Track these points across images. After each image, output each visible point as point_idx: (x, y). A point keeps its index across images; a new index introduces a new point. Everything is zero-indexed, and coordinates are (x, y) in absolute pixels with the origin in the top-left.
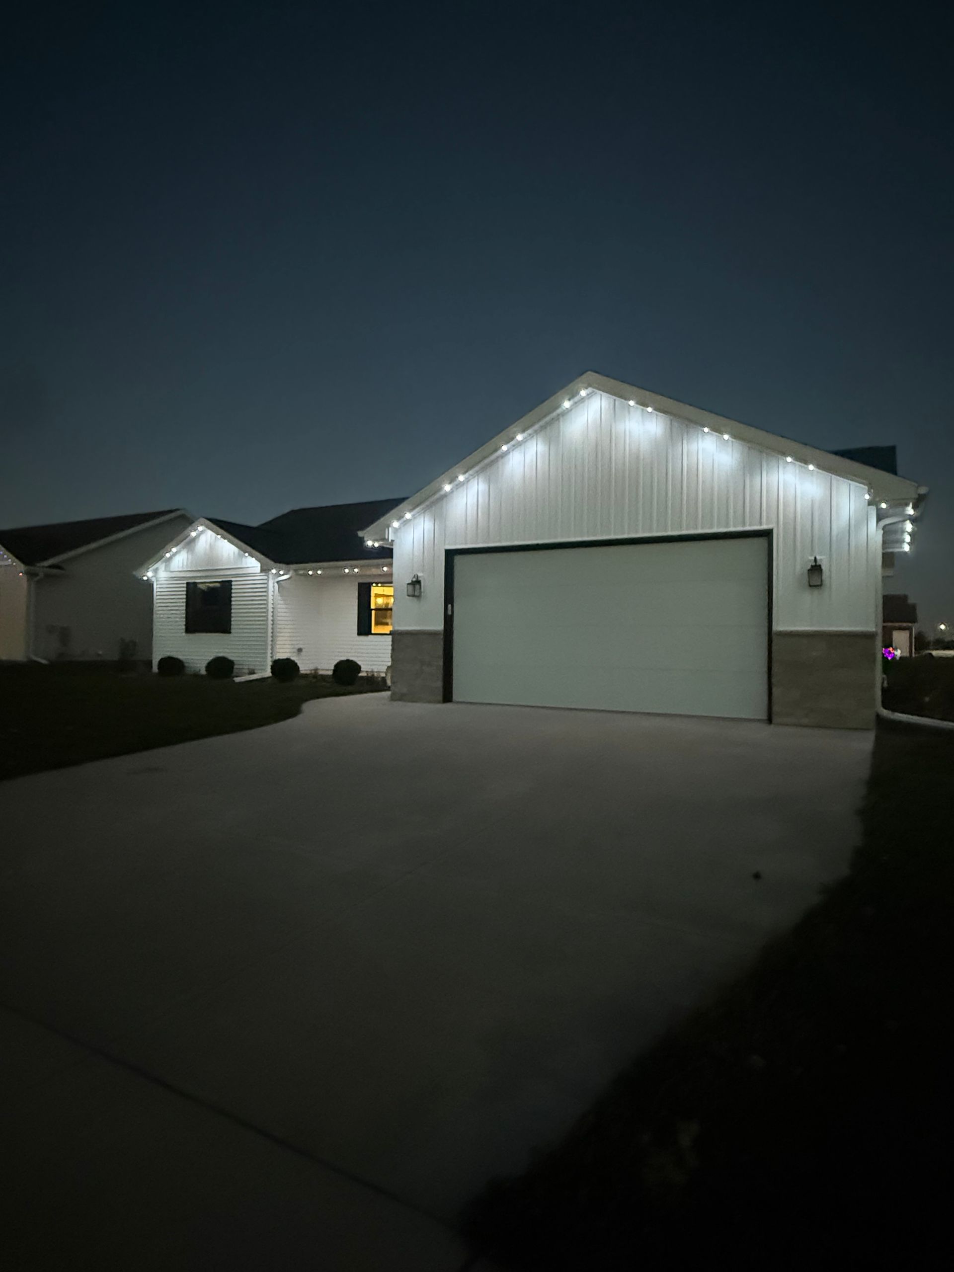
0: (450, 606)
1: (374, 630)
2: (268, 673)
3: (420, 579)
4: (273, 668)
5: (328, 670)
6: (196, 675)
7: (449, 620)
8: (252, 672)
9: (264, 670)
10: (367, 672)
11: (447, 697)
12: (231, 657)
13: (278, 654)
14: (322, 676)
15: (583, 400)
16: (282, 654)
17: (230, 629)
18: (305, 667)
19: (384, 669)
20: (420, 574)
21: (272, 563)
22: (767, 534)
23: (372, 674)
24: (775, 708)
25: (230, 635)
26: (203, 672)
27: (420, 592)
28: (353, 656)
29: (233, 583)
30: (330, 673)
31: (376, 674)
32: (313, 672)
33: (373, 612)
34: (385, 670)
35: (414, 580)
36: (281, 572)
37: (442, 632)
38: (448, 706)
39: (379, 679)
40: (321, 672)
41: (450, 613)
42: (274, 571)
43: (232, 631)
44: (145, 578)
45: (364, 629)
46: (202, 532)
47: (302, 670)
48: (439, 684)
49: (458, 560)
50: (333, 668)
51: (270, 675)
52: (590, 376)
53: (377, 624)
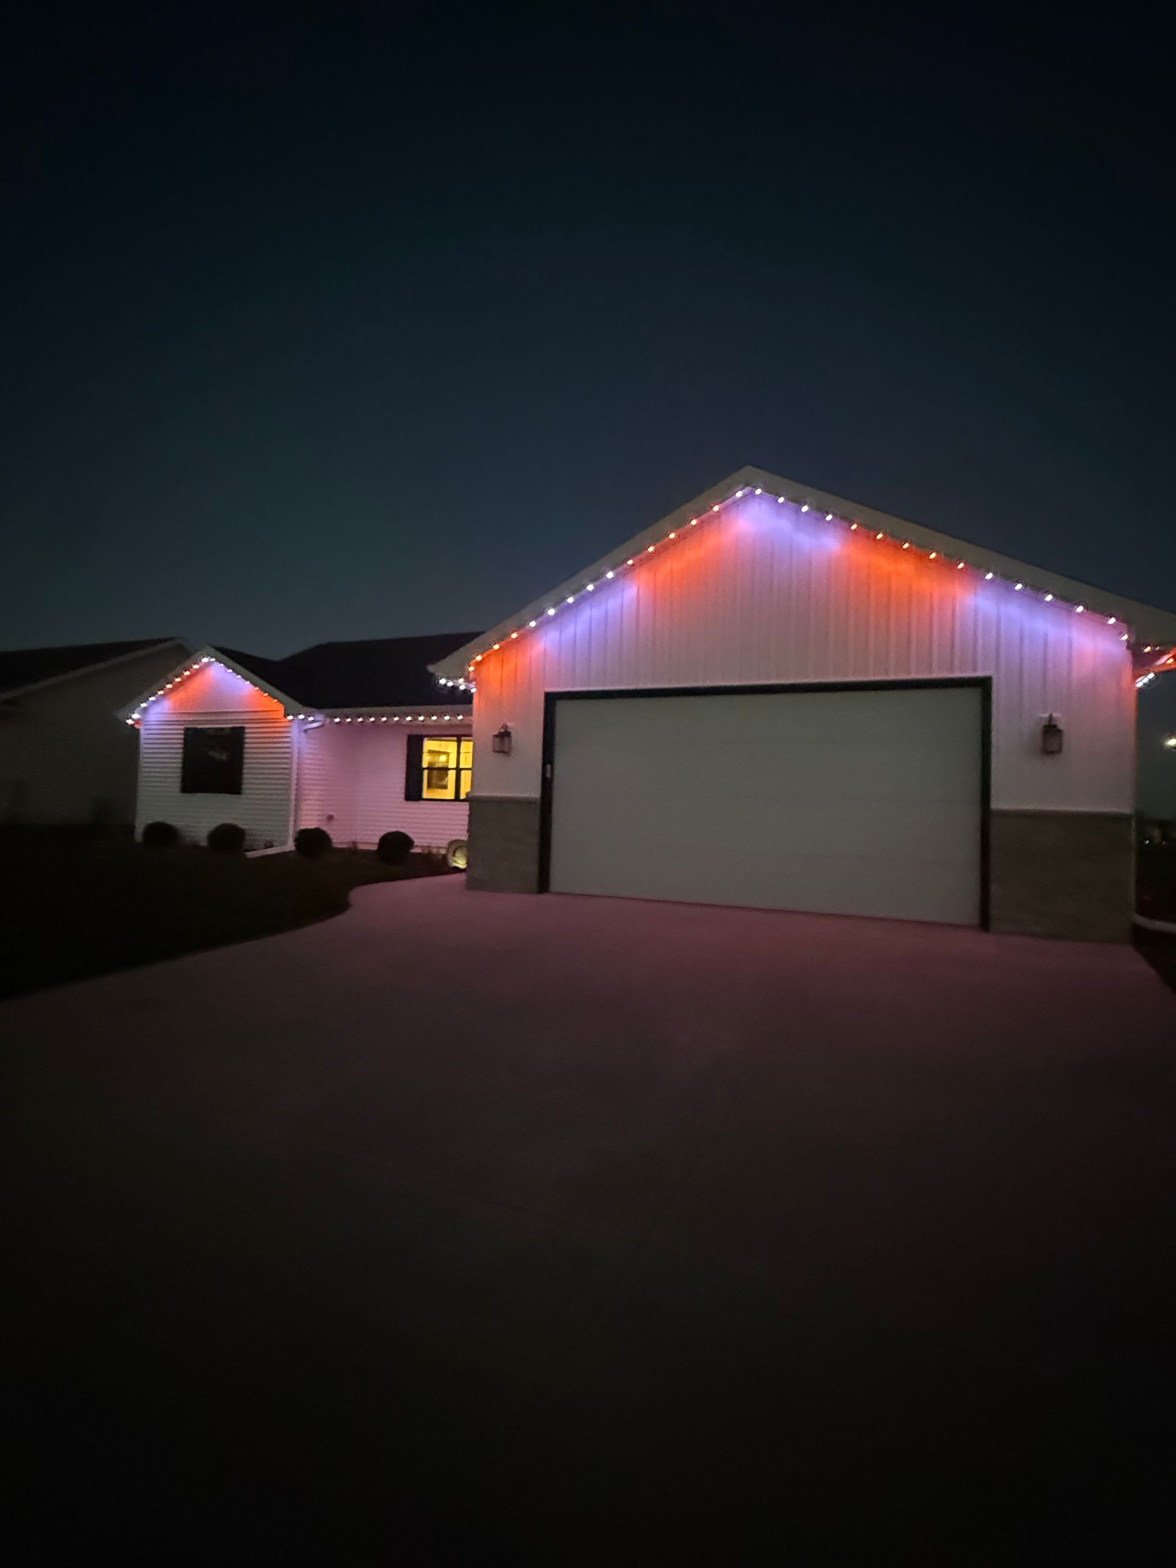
0: (549, 766)
1: (426, 794)
2: (290, 846)
3: (510, 730)
4: (296, 840)
5: (372, 844)
6: (195, 847)
7: (547, 785)
8: (269, 845)
9: (284, 843)
10: (422, 847)
11: (543, 884)
12: (241, 825)
13: (303, 823)
14: (362, 850)
15: (737, 503)
16: (309, 823)
17: (240, 789)
18: (339, 838)
19: (445, 843)
20: (509, 724)
21: (300, 706)
22: (983, 685)
23: (428, 849)
24: (994, 911)
25: (243, 796)
26: (204, 843)
27: (510, 748)
28: (403, 827)
29: (247, 731)
30: (375, 848)
31: (434, 851)
32: (350, 845)
33: (426, 773)
34: (446, 846)
35: (502, 731)
36: (311, 719)
37: (539, 801)
38: (544, 897)
39: (440, 857)
40: (361, 847)
41: (548, 775)
42: (301, 717)
43: (244, 791)
44: (130, 722)
45: (413, 793)
46: (209, 664)
47: (335, 843)
48: (534, 868)
49: (561, 706)
50: (377, 841)
51: (293, 848)
52: (748, 471)
53: (429, 786)
